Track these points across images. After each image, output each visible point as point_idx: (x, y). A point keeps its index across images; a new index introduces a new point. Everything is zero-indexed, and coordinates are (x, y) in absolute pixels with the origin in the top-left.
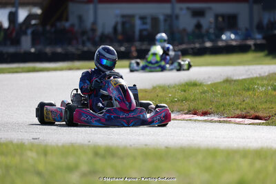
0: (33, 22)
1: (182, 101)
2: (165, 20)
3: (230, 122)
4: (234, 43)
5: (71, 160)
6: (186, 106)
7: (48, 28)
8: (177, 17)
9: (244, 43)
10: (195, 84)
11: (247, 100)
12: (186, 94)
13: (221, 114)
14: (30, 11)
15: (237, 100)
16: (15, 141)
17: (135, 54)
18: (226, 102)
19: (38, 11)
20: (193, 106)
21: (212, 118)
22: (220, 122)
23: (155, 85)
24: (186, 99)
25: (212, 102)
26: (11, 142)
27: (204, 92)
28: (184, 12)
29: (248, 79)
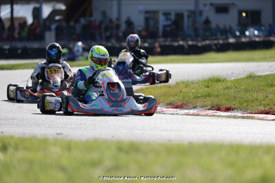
0: (57, 18)
1: (206, 96)
2: (189, 17)
3: (253, 118)
4: (257, 39)
5: (95, 156)
6: (209, 102)
7: (72, 23)
8: (201, 13)
9: (267, 39)
10: (218, 80)
11: (271, 96)
12: (209, 90)
13: (244, 110)
14: (54, 7)
15: (260, 96)
16: (39, 136)
17: (159, 50)
18: (250, 98)
19: (63, 7)
20: (216, 101)
21: (235, 114)
22: (243, 118)
23: (178, 81)
24: (209, 95)
25: (235, 98)
26: (35, 137)
27: (227, 88)
28: (208, 8)
29: (272, 75)
